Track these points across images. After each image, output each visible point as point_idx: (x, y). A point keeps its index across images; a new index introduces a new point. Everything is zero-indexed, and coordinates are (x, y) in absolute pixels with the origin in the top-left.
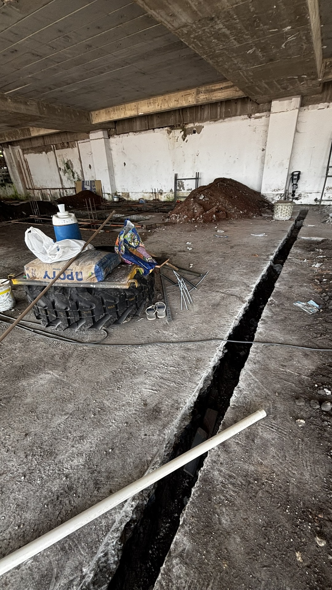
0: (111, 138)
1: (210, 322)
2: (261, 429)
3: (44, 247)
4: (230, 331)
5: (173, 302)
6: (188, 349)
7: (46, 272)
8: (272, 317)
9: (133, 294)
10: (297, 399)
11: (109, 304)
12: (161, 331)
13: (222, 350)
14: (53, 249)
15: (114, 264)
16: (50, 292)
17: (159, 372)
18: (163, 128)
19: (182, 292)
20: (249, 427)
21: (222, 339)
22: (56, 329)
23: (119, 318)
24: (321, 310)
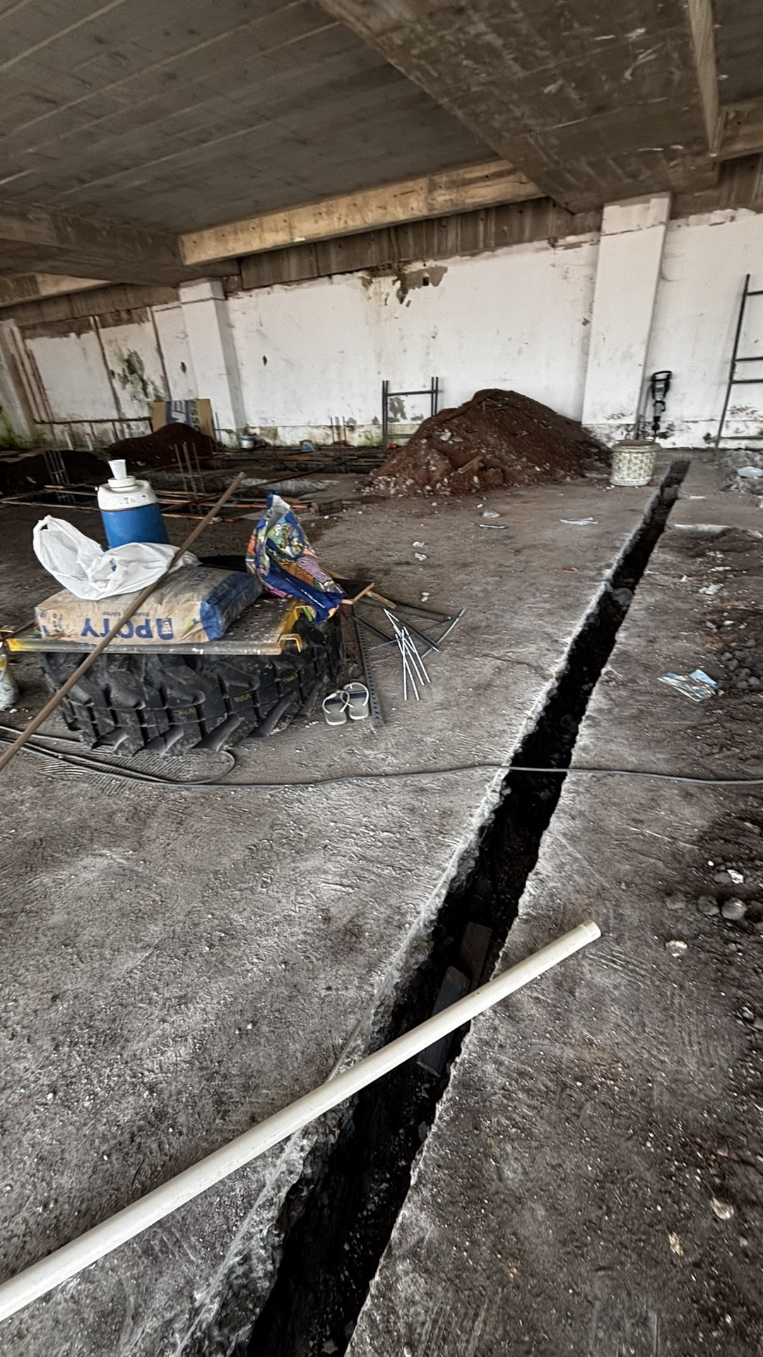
0: (231, 299)
1: (469, 725)
2: (590, 965)
3: (79, 562)
4: (515, 745)
5: (384, 682)
6: (423, 790)
7: (88, 621)
8: (610, 711)
9: (291, 667)
10: (669, 895)
11: (237, 691)
12: (358, 749)
13: (498, 789)
14: (100, 567)
15: (244, 598)
16: (98, 666)
17: (356, 844)
18: (351, 272)
19: (405, 660)
20: (563, 963)
21: (499, 765)
22: (116, 753)
23: (262, 722)
24: (721, 693)
